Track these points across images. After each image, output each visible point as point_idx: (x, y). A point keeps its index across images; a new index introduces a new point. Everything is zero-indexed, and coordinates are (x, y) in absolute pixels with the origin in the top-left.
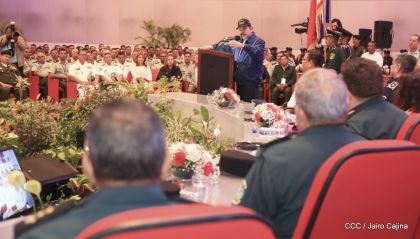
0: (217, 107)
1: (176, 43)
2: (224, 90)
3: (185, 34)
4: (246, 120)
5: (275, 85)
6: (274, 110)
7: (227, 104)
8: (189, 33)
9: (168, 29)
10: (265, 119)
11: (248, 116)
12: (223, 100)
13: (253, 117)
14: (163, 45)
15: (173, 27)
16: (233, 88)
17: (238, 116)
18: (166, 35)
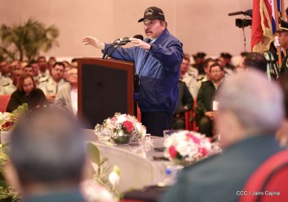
0: (111, 144)
1: (35, 52)
2: (121, 118)
3: (49, 36)
4: (155, 159)
5: (202, 115)
6: (196, 141)
7: (126, 138)
8: (55, 33)
9: (20, 28)
10: (183, 154)
11: (159, 154)
12: (121, 134)
13: (167, 155)
14: (12, 56)
15: (29, 25)
16: (135, 115)
17: (144, 155)
18: (17, 38)
